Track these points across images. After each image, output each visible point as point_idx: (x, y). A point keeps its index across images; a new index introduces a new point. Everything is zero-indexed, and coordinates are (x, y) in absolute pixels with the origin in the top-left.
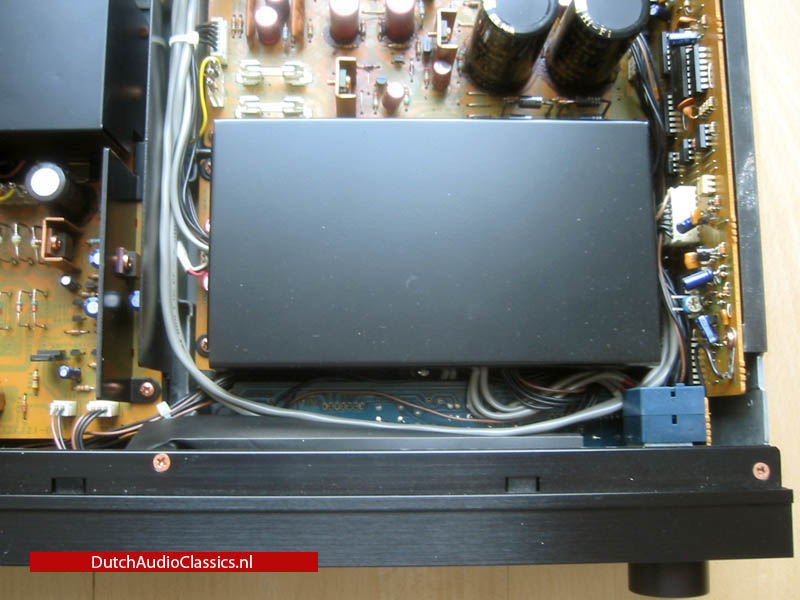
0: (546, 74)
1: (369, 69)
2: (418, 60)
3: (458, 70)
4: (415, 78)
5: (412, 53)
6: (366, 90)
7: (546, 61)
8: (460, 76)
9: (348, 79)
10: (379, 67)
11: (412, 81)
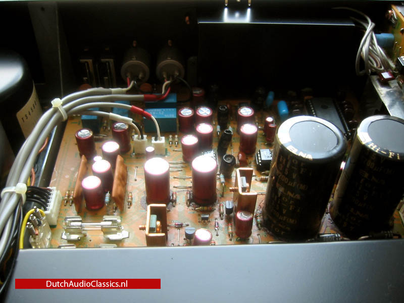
0: (333, 225)
1: (180, 226)
2: (222, 219)
3: (257, 225)
4: (220, 233)
5: (216, 214)
6: (176, 243)
7: (332, 216)
8: (259, 229)
9: (159, 223)
10: (188, 225)
11: (217, 235)
